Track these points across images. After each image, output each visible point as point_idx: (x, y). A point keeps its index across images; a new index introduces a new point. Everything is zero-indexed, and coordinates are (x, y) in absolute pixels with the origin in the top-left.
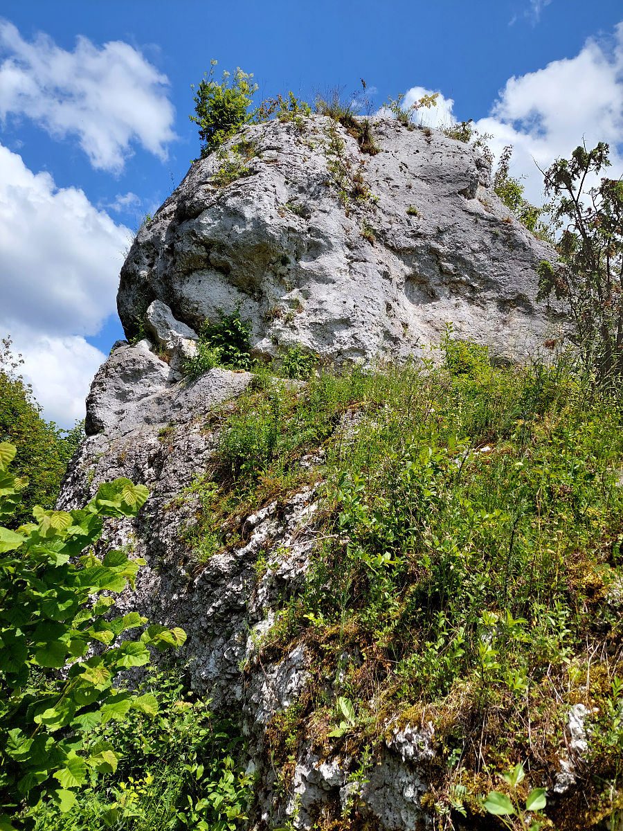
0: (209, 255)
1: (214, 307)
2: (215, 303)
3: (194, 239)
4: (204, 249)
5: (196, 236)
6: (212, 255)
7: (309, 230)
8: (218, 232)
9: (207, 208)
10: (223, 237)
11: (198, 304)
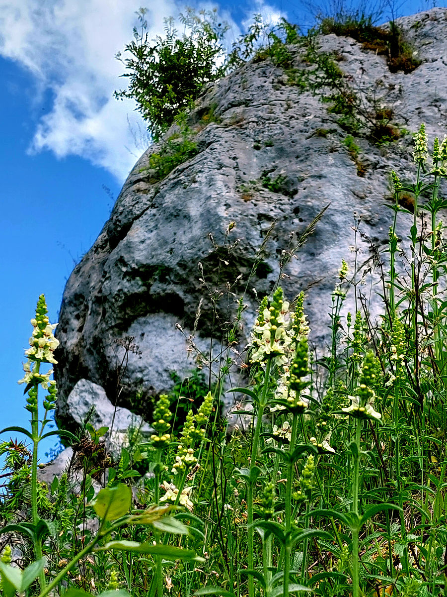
0: (149, 289)
1: (166, 371)
2: (166, 364)
3: (124, 269)
4: (140, 283)
5: (126, 265)
6: (152, 289)
7: (296, 211)
8: (155, 249)
9: (137, 217)
10: (163, 256)
11: (141, 371)
